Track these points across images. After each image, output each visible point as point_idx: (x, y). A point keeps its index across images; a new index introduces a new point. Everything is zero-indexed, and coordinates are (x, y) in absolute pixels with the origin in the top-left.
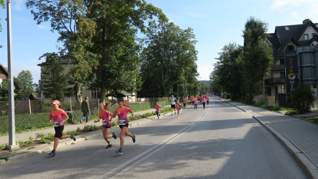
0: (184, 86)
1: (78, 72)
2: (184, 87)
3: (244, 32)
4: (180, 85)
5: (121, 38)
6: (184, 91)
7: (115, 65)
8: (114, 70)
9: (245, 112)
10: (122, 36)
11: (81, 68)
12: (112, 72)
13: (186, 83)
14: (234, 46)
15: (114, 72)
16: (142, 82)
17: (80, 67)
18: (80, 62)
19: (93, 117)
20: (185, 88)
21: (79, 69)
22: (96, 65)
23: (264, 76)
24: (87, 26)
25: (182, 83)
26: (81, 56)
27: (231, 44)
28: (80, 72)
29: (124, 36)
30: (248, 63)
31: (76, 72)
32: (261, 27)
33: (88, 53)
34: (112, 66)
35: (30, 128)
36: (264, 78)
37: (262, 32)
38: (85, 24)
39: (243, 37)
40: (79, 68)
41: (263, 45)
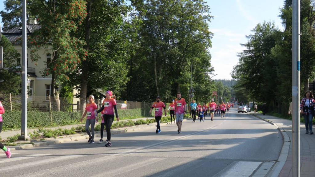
0: (190, 87)
1: (67, 64)
2: (189, 89)
3: (282, 11)
4: (184, 85)
5: (111, 19)
6: (190, 95)
7: (104, 55)
8: (102, 61)
9: (273, 124)
10: (112, 16)
11: (70, 59)
12: (99, 63)
13: (192, 82)
14: (271, 27)
15: (101, 64)
16: (128, 79)
17: (70, 57)
18: (67, 51)
19: (73, 121)
20: (191, 90)
21: (67, 60)
22: (85, 55)
23: (308, 77)
24: (79, 9)
25: (187, 83)
26: (68, 43)
27: (266, 23)
28: (69, 63)
29: (115, 16)
30: (286, 57)
31: (64, 63)
32: (308, 4)
33: (75, 39)
34: (99, 56)
35: (12, 127)
36: (309, 80)
37: (309, 12)
38: (77, 6)
39: (280, 17)
40: (67, 58)
41: (308, 31)
